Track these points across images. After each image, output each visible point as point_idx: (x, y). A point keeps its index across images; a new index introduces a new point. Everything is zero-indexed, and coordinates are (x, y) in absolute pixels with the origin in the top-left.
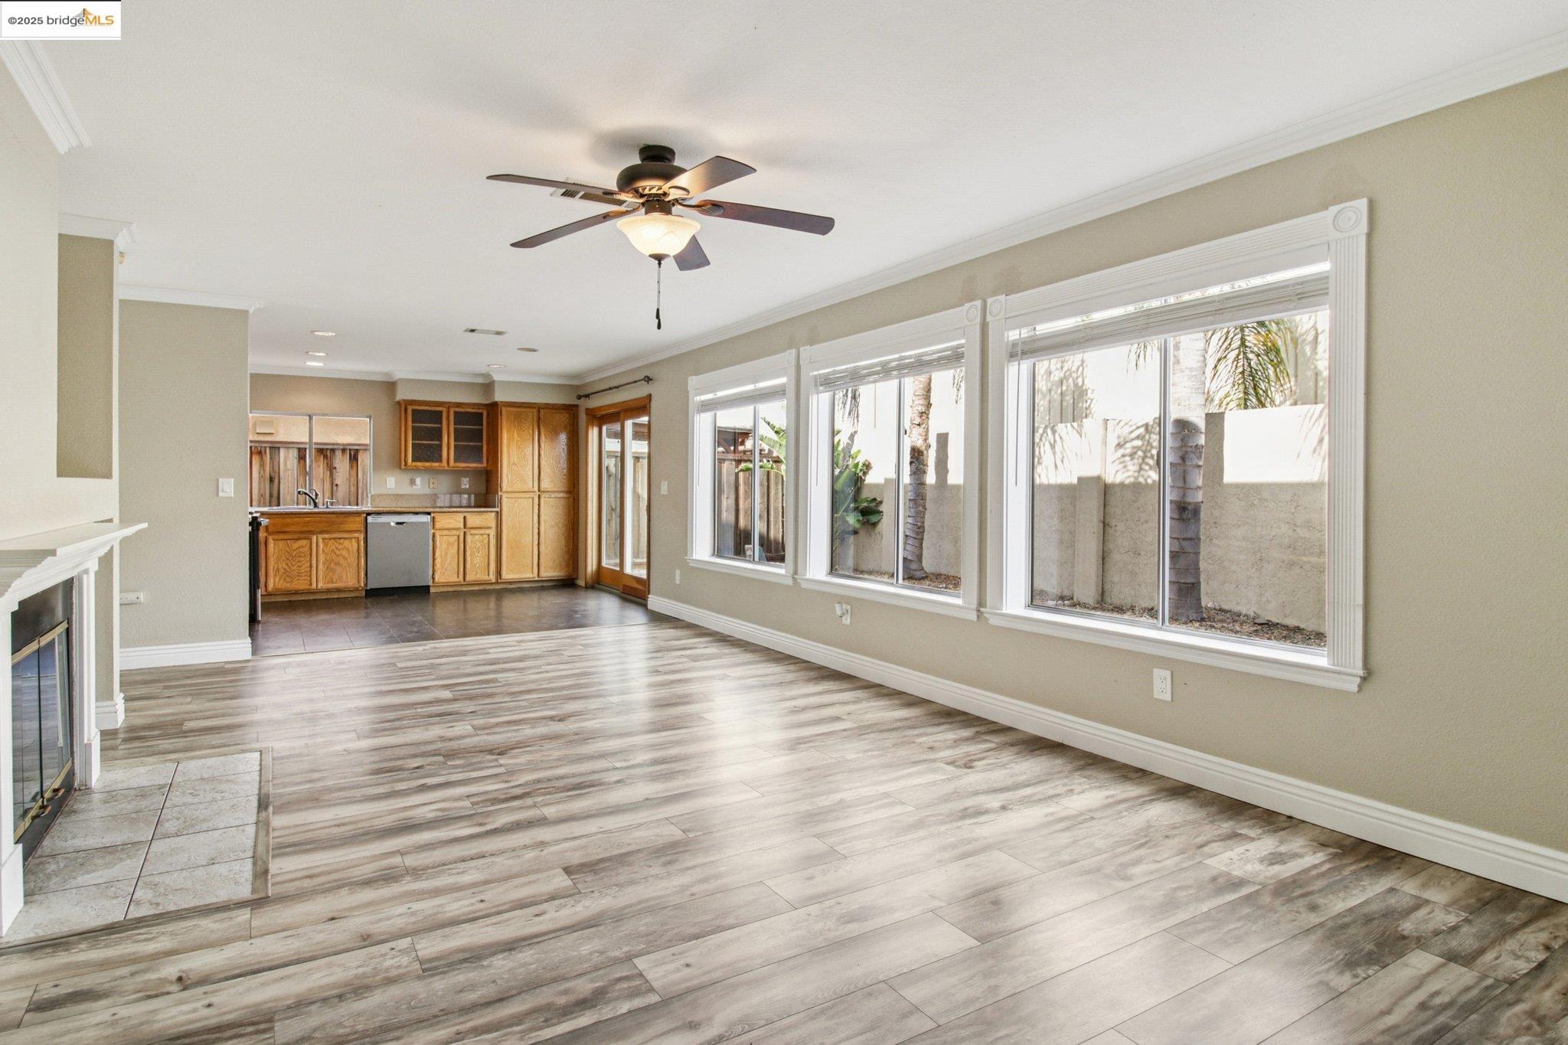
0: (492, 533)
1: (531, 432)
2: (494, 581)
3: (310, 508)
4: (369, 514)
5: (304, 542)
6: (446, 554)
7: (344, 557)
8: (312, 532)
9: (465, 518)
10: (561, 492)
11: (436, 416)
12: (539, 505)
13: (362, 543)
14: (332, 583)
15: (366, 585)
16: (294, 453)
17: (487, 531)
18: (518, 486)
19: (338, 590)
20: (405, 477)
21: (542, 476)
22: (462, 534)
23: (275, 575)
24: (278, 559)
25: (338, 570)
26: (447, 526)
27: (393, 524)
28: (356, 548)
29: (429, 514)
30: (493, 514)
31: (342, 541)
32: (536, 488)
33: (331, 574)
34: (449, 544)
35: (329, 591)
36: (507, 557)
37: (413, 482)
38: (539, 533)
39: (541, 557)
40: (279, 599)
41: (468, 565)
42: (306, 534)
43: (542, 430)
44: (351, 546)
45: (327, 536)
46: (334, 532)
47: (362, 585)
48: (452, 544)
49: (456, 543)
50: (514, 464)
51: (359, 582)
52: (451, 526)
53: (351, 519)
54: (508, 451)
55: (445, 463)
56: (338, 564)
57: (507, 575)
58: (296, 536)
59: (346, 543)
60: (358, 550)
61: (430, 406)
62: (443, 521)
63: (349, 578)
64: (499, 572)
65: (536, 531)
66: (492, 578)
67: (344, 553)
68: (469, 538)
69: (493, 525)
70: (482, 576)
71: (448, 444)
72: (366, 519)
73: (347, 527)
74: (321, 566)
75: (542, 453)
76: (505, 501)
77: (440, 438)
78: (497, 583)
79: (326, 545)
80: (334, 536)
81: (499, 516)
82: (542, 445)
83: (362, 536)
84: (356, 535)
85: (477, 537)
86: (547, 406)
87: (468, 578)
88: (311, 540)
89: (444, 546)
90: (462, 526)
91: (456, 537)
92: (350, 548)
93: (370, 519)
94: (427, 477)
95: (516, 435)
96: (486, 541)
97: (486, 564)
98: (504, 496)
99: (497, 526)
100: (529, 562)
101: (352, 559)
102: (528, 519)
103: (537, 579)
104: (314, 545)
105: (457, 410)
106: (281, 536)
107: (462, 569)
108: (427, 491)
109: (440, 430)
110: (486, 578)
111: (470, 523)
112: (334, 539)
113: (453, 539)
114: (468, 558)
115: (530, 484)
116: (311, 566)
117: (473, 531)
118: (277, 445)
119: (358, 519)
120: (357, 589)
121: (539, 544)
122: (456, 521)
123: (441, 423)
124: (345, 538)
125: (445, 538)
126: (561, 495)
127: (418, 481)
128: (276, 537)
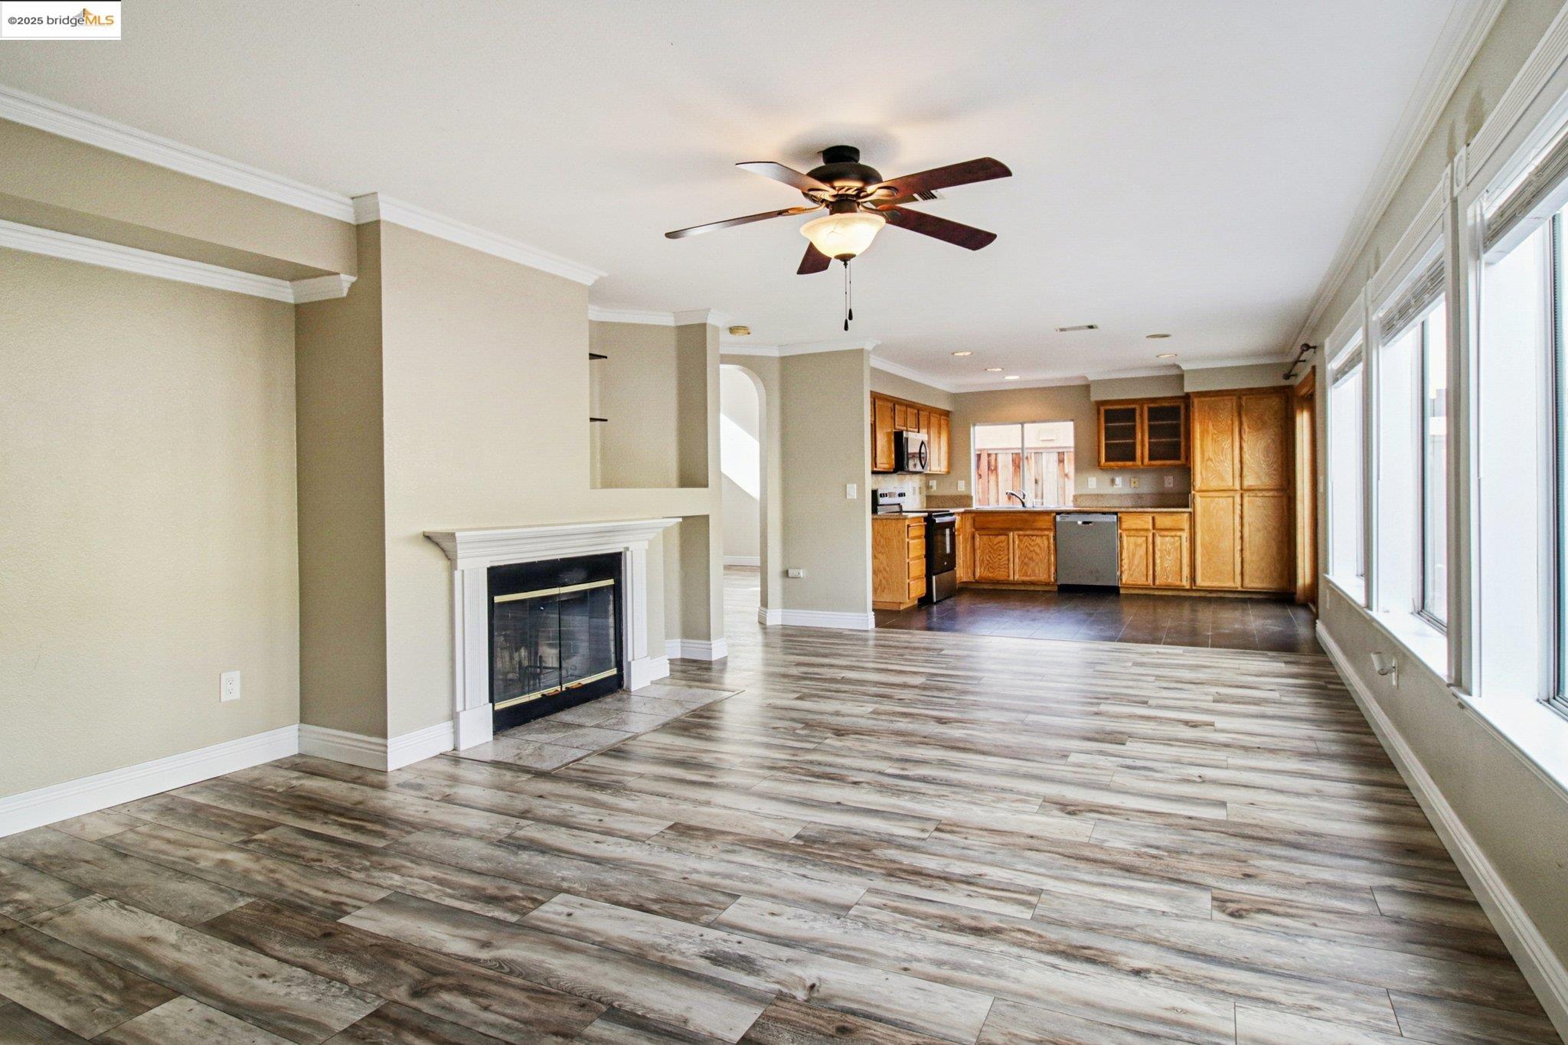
0: (1185, 535)
1: (1230, 422)
2: (1188, 587)
3: (1020, 507)
4: (1059, 513)
5: (1002, 538)
6: (1134, 555)
7: (1036, 553)
8: (1010, 529)
9: (1153, 518)
10: (1271, 490)
11: (1130, 415)
12: (1242, 505)
13: (1052, 540)
14: (1027, 576)
15: (1056, 580)
16: (1055, 457)
17: (1179, 533)
18: (1214, 484)
19: (1032, 583)
20: (1106, 477)
21: (1245, 470)
22: (1151, 535)
23: (981, 566)
24: (983, 552)
25: (1032, 565)
26: (1134, 527)
27: (1080, 523)
28: (1046, 545)
29: (1116, 513)
30: (1187, 515)
31: (1034, 538)
32: (1237, 486)
33: (1025, 567)
34: (1136, 545)
35: (1024, 583)
36: (1202, 562)
37: (1113, 481)
38: (1242, 538)
39: (1245, 565)
40: (986, 587)
41: (1158, 568)
42: (1004, 531)
43: (1244, 419)
44: (1042, 543)
45: (1021, 533)
46: (1027, 530)
47: (1052, 580)
48: (1140, 545)
49: (1144, 546)
50: (1210, 459)
51: (1049, 577)
52: (1139, 527)
53: (1042, 518)
54: (1202, 445)
55: (1139, 462)
56: (1031, 559)
57: (1201, 582)
58: (996, 532)
59: (1038, 540)
60: (1049, 547)
61: (1123, 404)
62: (1129, 522)
63: (1042, 572)
64: (1193, 578)
65: (1238, 534)
66: (1186, 584)
67: (1037, 549)
68: (1158, 540)
69: (1186, 526)
70: (1172, 580)
71: (1143, 442)
72: (1055, 518)
73: (1039, 525)
74: (1017, 560)
75: (1245, 445)
76: (1198, 501)
77: (1134, 437)
78: (1191, 590)
79: (1021, 541)
80: (1028, 532)
81: (1192, 517)
82: (1245, 437)
83: (1052, 534)
84: (1046, 533)
85: (1167, 539)
86: (1251, 391)
87: (1157, 582)
88: (1008, 535)
89: (1132, 547)
90: (1151, 527)
91: (1144, 538)
92: (1041, 545)
93: (1058, 518)
94: (1128, 476)
95: (1211, 427)
96: (1178, 544)
97: (1178, 569)
98: (1197, 495)
99: (1190, 528)
100: (1229, 568)
101: (1044, 554)
102: (1230, 521)
103: (1240, 589)
104: (1011, 541)
105: (1152, 405)
106: (984, 532)
107: (1151, 572)
108: (1128, 490)
109: (1134, 428)
110: (1178, 583)
111: (1159, 524)
112: (1028, 536)
113: (1141, 540)
114: (1158, 561)
115: (1230, 481)
116: (1009, 560)
117: (1163, 533)
118: (1041, 451)
119: (1047, 518)
120: (1047, 584)
121: (1242, 550)
122: (1146, 522)
123: (1134, 421)
124: (1037, 536)
125: (1132, 538)
126: (1271, 494)
127: (1118, 480)
128: (981, 532)
